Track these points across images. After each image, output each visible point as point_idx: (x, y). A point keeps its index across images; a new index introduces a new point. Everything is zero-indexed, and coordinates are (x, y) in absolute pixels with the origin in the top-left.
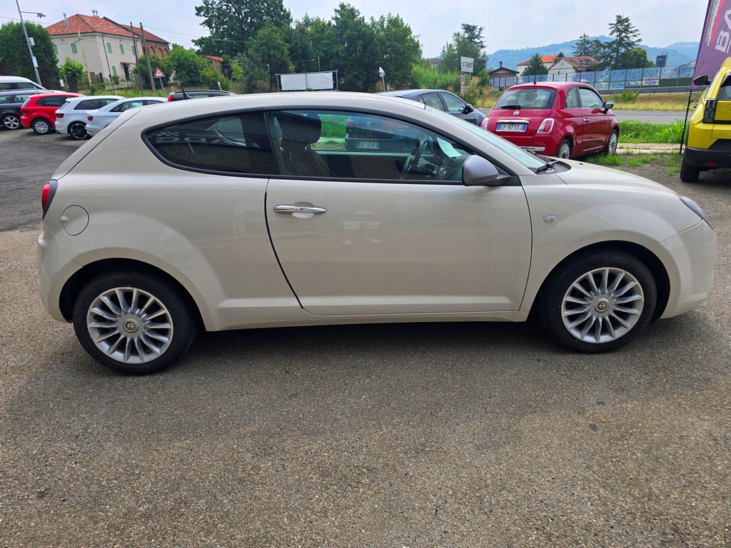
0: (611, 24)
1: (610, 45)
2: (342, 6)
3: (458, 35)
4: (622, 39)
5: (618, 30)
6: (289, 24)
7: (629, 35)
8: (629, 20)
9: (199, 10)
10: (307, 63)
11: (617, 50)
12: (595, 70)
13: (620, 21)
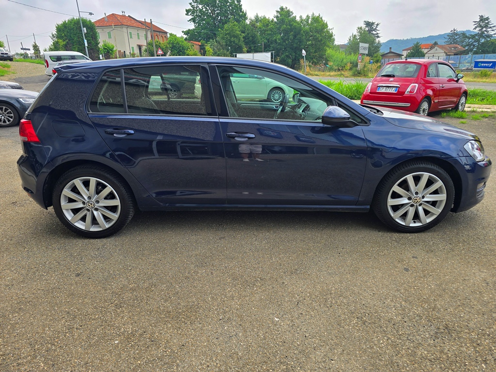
0: (475, 22)
1: (473, 37)
2: (282, 9)
3: (361, 28)
4: (483, 33)
5: (480, 26)
6: (245, 20)
7: (489, 30)
8: (489, 19)
9: (188, 11)
10: (255, 46)
11: (478, 41)
12: (461, 54)
13: (482, 19)
